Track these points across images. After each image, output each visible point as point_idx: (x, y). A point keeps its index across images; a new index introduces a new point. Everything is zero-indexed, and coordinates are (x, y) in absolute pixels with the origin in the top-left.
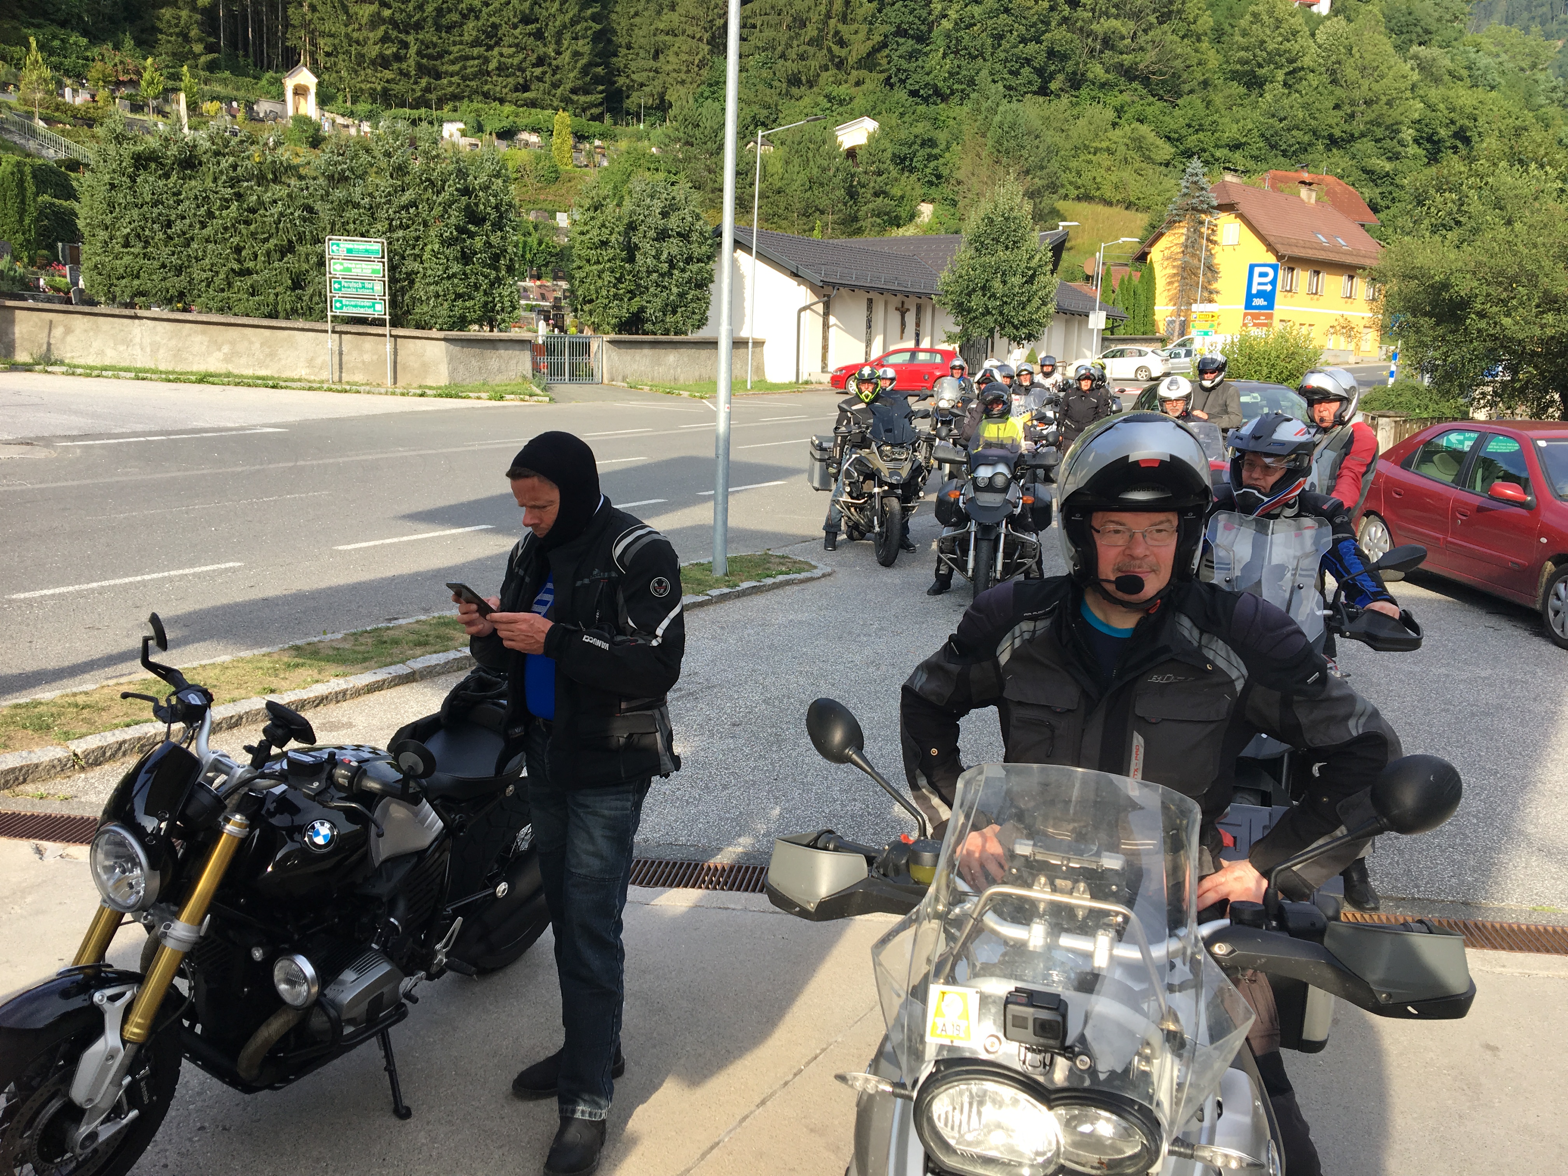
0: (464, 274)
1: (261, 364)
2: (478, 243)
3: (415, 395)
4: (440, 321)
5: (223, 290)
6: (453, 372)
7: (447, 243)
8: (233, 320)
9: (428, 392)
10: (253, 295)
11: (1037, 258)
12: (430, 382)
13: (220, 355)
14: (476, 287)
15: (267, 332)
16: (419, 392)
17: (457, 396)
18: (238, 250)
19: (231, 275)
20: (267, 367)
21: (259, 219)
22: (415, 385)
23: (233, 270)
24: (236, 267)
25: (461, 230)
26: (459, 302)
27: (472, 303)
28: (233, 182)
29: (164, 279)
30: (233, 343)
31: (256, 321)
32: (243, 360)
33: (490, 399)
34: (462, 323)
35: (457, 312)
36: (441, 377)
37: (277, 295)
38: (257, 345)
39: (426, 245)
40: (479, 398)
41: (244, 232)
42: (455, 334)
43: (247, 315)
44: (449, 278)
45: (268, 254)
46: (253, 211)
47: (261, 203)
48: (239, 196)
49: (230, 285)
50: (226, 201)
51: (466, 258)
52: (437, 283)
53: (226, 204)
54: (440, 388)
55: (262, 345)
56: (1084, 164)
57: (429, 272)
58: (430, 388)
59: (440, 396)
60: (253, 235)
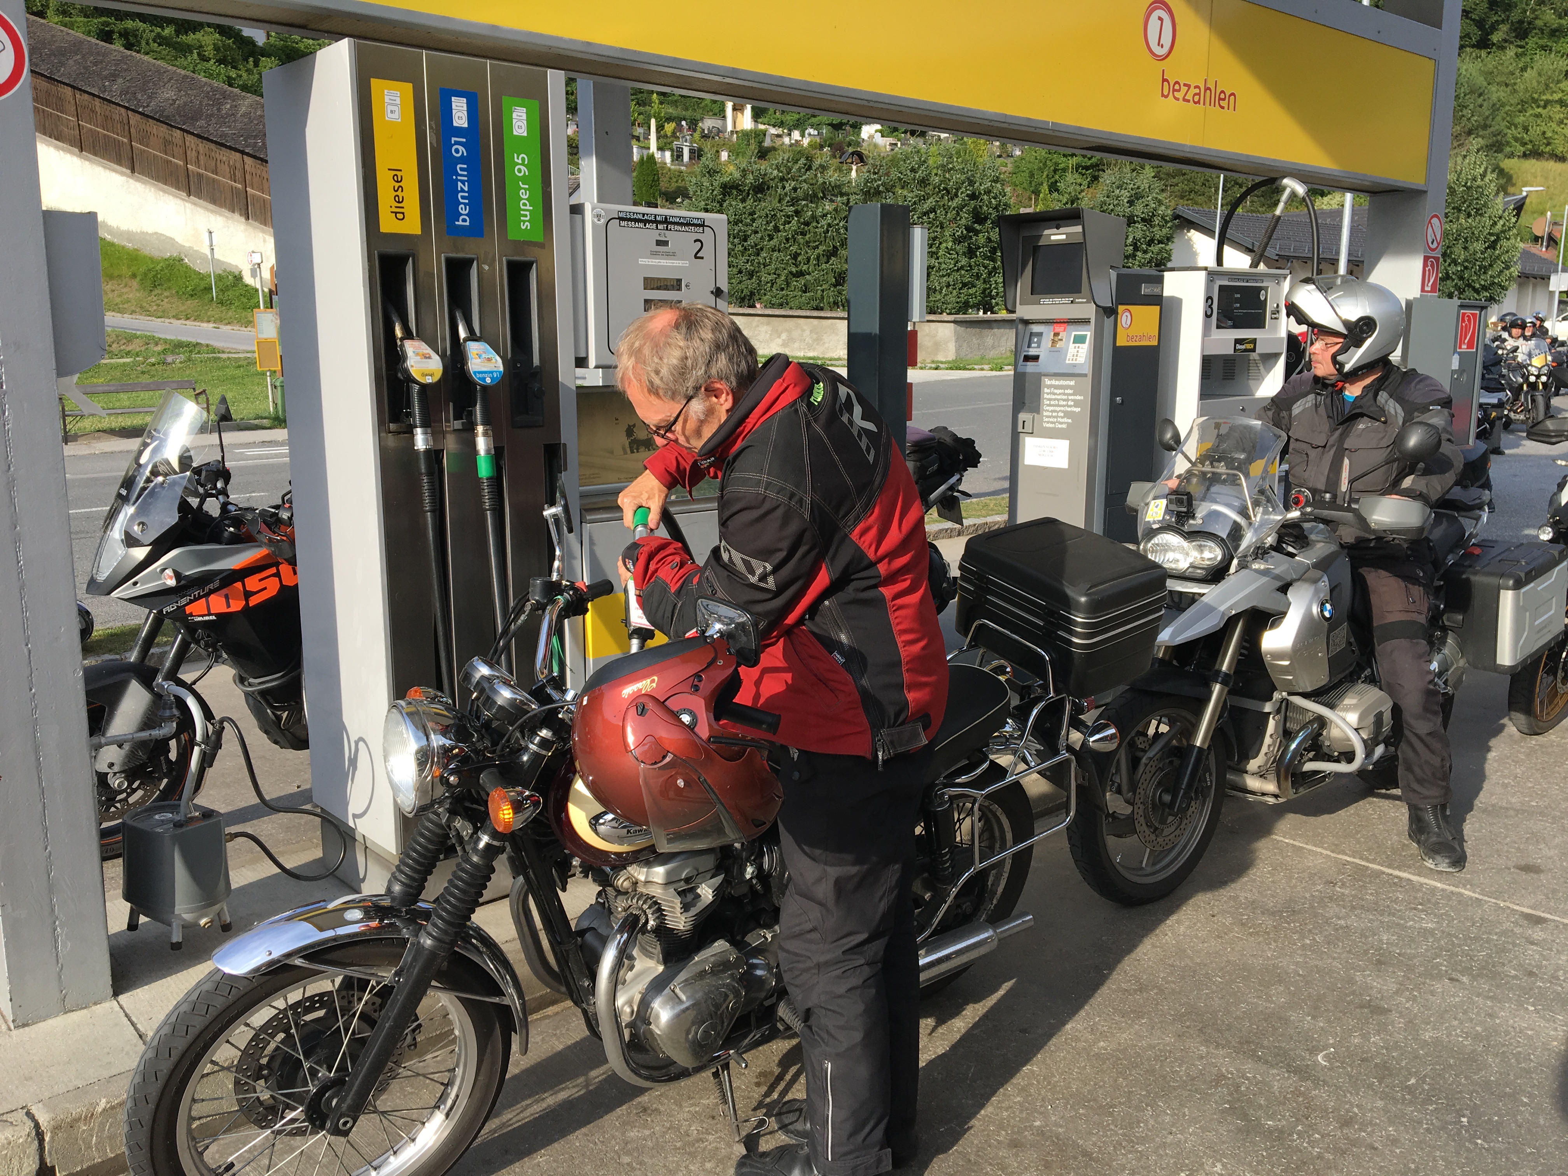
0: (970, 266)
1: (810, 347)
2: (981, 239)
3: (931, 368)
4: (949, 306)
5: (782, 289)
6: (958, 350)
7: (958, 241)
8: (791, 313)
9: (942, 366)
10: (805, 292)
11: (1501, 222)
12: (941, 358)
13: (779, 341)
14: (978, 276)
15: (815, 322)
16: (933, 366)
17: (965, 369)
18: (795, 256)
19: (790, 276)
20: (814, 350)
21: (812, 230)
22: (928, 361)
23: (791, 273)
24: (794, 270)
25: (969, 229)
26: (965, 291)
27: (974, 290)
28: (794, 202)
29: (740, 282)
30: (789, 331)
31: (808, 313)
32: (796, 345)
33: (992, 370)
34: (964, 307)
35: (963, 298)
36: (949, 353)
37: (823, 291)
38: (808, 332)
39: (940, 243)
40: (982, 369)
41: (802, 241)
42: (960, 317)
43: (800, 308)
44: (958, 270)
45: (818, 258)
46: (807, 224)
47: (814, 217)
48: (797, 213)
49: (788, 284)
50: (788, 217)
51: (971, 253)
52: (949, 275)
53: (788, 219)
54: (949, 362)
55: (811, 331)
56: (1531, 119)
57: (943, 266)
58: (942, 363)
59: (951, 369)
60: (807, 242)
